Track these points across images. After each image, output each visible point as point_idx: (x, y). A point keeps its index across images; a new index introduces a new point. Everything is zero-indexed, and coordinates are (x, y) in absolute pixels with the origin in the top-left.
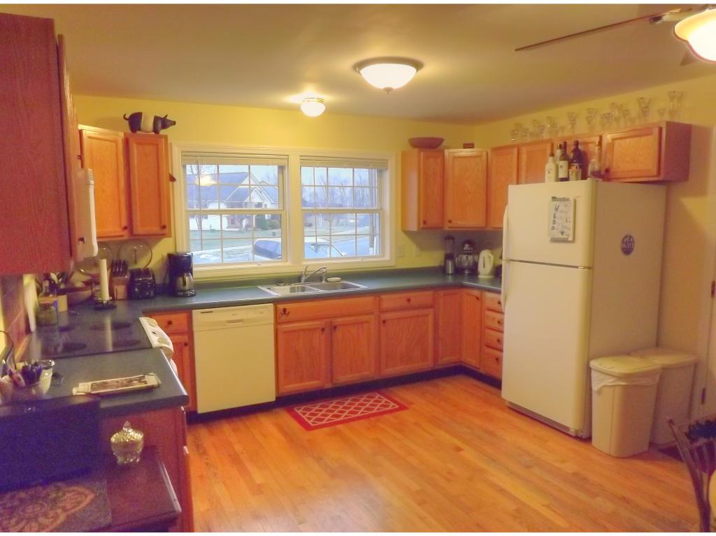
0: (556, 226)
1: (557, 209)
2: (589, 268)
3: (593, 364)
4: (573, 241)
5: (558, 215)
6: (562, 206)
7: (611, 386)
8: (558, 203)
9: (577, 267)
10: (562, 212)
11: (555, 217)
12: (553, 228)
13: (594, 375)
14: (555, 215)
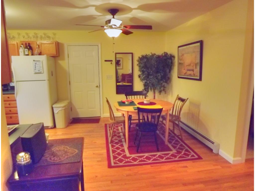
0: (36, 69)
1: (36, 64)
2: (48, 80)
3: (54, 106)
4: (43, 73)
5: (36, 65)
6: (38, 63)
7: (61, 110)
8: (36, 62)
9: (45, 80)
10: (38, 64)
11: (35, 66)
12: (35, 70)
13: (54, 109)
14: (35, 65)
